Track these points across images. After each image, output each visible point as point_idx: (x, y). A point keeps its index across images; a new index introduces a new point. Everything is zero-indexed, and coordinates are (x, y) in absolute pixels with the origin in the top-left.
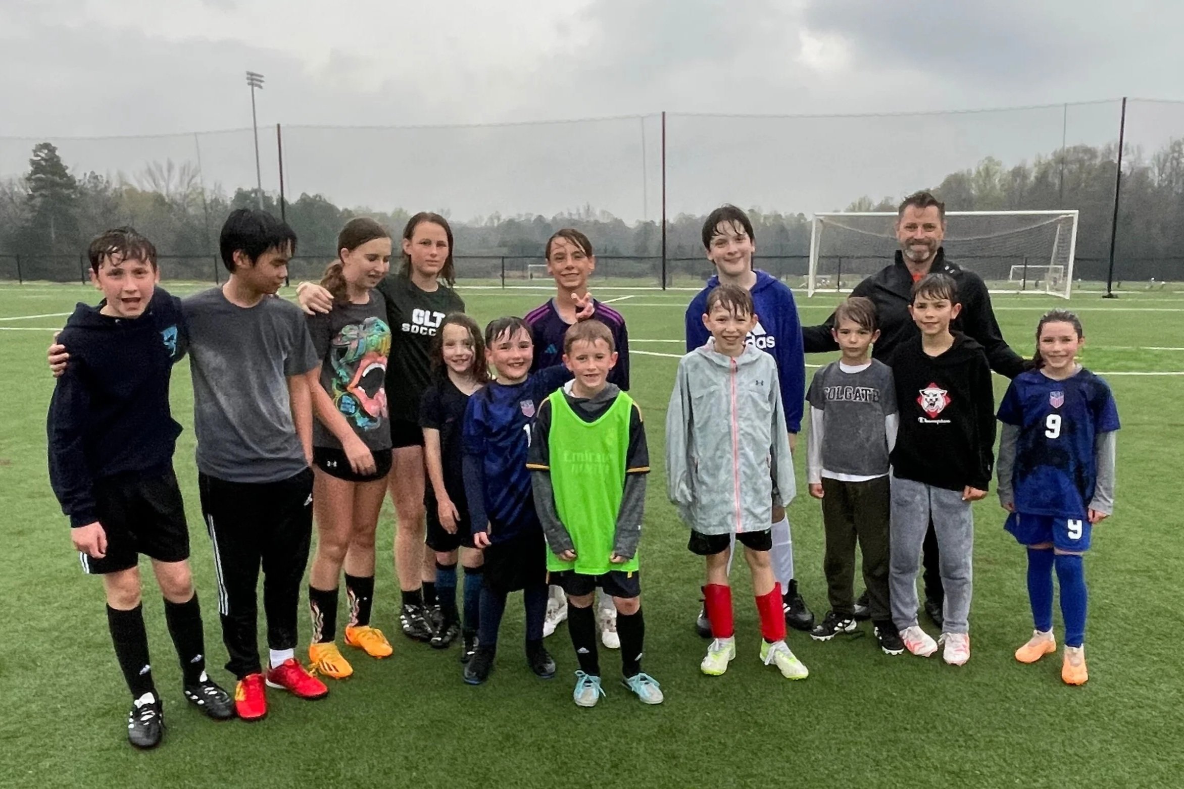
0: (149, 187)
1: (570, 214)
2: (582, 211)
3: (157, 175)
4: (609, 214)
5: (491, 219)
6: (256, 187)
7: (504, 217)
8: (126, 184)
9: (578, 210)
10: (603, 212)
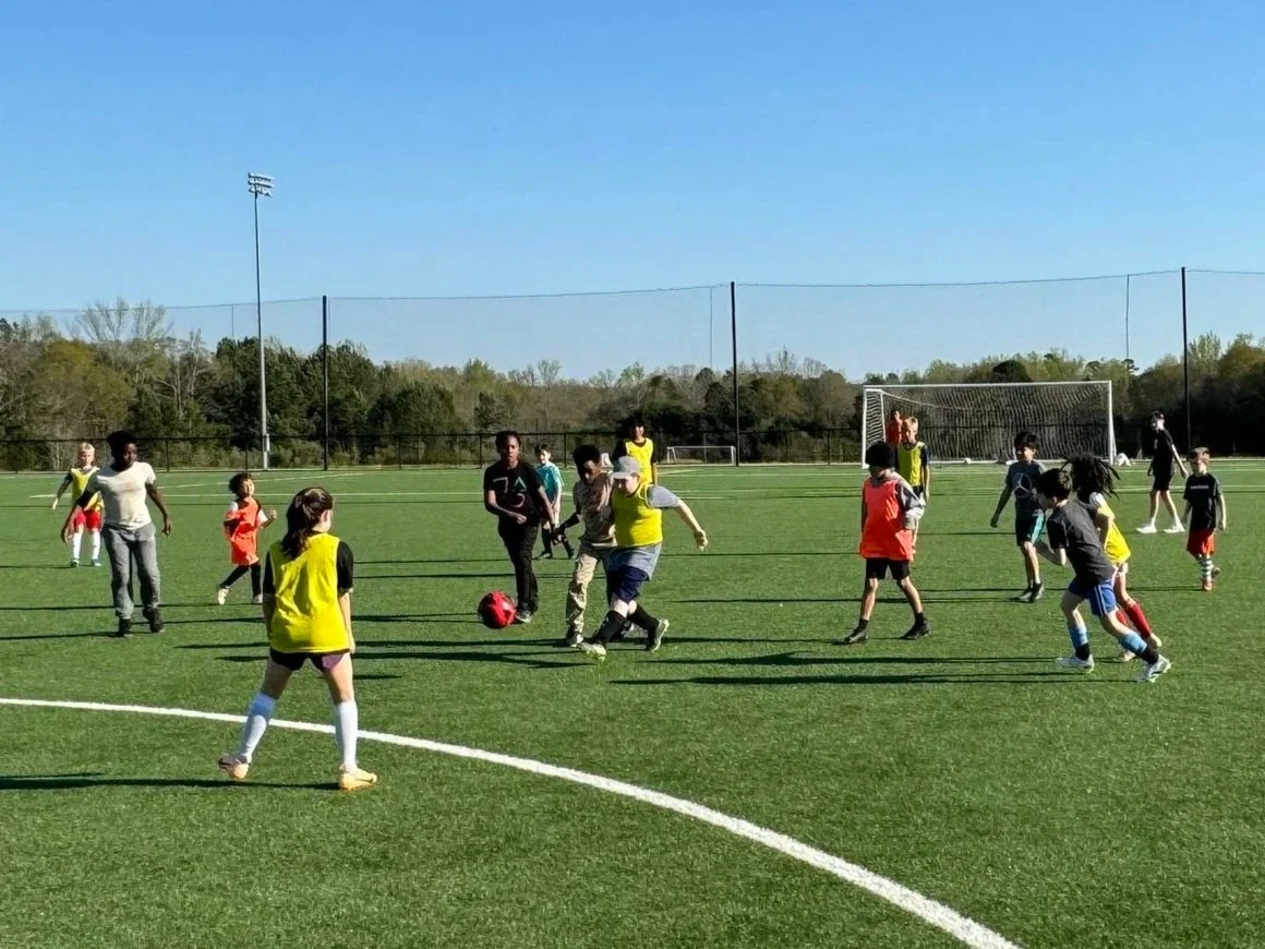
0: (87, 337)
1: (756, 366)
2: (774, 360)
3: (102, 321)
4: (818, 364)
5: (626, 374)
6: (251, 334)
7: (649, 371)
8: (52, 334)
9: (769, 360)
10: (809, 362)
